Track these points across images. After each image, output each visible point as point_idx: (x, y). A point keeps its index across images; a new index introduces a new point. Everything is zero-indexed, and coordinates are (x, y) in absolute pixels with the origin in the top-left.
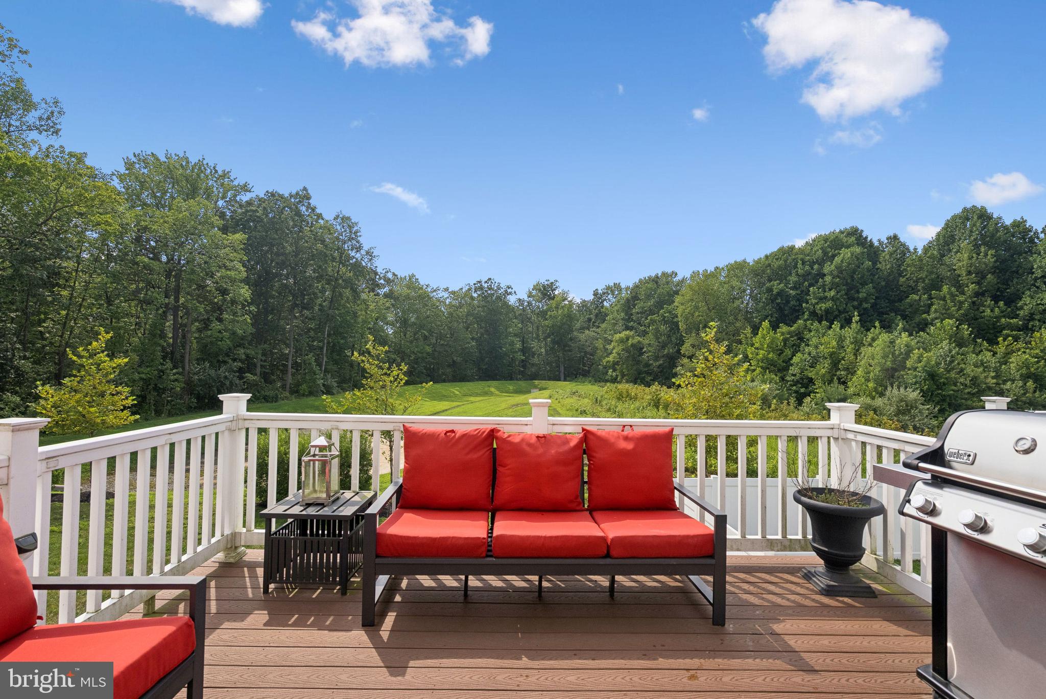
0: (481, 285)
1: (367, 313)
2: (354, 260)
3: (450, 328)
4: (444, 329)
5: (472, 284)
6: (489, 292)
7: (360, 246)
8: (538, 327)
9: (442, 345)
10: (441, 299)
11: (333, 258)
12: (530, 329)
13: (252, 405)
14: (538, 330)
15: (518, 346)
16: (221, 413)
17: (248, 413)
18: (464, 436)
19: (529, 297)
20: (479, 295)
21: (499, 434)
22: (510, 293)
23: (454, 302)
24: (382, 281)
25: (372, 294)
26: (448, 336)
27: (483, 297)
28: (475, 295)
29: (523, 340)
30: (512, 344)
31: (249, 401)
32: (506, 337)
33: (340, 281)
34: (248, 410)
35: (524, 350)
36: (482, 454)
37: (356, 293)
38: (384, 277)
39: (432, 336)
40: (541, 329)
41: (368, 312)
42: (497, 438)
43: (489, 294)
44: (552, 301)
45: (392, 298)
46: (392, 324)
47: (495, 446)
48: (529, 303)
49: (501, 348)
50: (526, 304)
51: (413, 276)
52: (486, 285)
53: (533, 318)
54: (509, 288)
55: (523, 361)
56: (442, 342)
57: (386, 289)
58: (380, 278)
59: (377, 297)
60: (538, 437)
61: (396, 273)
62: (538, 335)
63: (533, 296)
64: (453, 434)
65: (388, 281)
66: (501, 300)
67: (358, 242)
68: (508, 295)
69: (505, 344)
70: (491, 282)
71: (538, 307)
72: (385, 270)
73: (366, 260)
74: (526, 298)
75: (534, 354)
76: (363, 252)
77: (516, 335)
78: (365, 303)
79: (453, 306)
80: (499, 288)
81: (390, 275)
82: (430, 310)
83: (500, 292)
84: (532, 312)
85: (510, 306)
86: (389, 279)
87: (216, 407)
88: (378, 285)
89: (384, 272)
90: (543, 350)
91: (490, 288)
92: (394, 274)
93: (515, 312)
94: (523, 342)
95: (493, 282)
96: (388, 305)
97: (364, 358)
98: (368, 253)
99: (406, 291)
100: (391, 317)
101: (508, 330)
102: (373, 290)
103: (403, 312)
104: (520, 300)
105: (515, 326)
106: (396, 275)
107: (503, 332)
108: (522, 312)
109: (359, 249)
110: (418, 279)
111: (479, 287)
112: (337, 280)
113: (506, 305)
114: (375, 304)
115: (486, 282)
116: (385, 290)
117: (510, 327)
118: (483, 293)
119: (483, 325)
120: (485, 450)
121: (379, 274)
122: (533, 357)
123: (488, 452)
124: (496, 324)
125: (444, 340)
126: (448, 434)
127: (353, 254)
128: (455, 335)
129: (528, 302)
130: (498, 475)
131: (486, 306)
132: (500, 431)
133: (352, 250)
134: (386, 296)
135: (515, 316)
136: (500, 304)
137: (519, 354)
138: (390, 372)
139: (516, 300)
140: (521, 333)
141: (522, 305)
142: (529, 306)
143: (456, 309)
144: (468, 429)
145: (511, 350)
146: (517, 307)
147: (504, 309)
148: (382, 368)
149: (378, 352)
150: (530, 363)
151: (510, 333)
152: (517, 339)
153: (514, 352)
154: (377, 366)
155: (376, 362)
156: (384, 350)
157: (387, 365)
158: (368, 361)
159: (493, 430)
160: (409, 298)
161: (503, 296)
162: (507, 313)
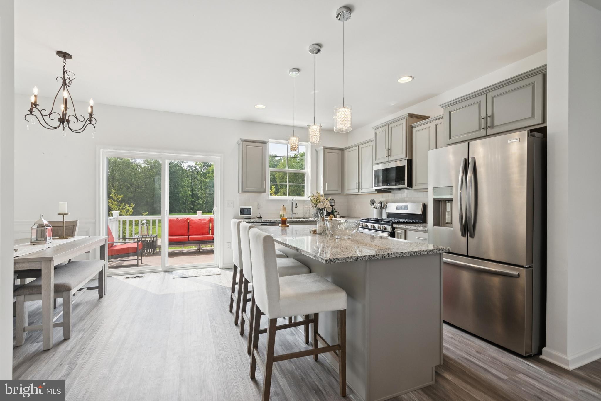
3: (145, 182)
4: (141, 183)
8: (201, 182)
9: (140, 192)
10: (139, 164)
12: (197, 183)
14: (201, 183)
15: (189, 193)
17: (120, 216)
19: (196, 165)
21: (189, 219)
23: (147, 166)
26: (144, 187)
29: (192, 190)
30: (185, 191)
32: (182, 187)
35: (193, 195)
36: (186, 224)
39: (133, 187)
40: (203, 183)
44: (210, 168)
48: (196, 168)
53: (198, 177)
55: (192, 201)
56: (139, 190)
60: (199, 219)
62: (201, 187)
63: (198, 165)
66: (179, 166)
68: (183, 163)
69: (181, 192)
71: (201, 171)
74: (194, 165)
75: (199, 198)
77: (188, 187)
79: (147, 169)
82: (131, 171)
84: (198, 174)
85: (184, 170)
90: (204, 195)
93: (187, 173)
94: (192, 191)
101: (183, 184)
104: (190, 166)
108: (191, 173)
113: (181, 169)
117: (184, 182)
122: (198, 199)
124: (175, 180)
125: (141, 189)
126: (177, 219)
128: (149, 186)
129: (195, 168)
130: (189, 227)
135: (187, 175)
136: (178, 169)
137: (190, 197)
138: (125, 207)
139: (188, 166)
140: (191, 185)
141: (192, 169)
142: (196, 170)
143: (149, 170)
144: (182, 218)
145: (185, 195)
146: (189, 171)
147: (180, 171)
148: (120, 206)
149: (117, 198)
150: (196, 203)
151: (184, 185)
152: (188, 189)
153: (187, 197)
154: (116, 205)
155: (116, 203)
156: (121, 197)
157: (123, 204)
158: (112, 203)
159: (188, 218)
160: (116, 163)
161: (180, 164)
162: (183, 174)
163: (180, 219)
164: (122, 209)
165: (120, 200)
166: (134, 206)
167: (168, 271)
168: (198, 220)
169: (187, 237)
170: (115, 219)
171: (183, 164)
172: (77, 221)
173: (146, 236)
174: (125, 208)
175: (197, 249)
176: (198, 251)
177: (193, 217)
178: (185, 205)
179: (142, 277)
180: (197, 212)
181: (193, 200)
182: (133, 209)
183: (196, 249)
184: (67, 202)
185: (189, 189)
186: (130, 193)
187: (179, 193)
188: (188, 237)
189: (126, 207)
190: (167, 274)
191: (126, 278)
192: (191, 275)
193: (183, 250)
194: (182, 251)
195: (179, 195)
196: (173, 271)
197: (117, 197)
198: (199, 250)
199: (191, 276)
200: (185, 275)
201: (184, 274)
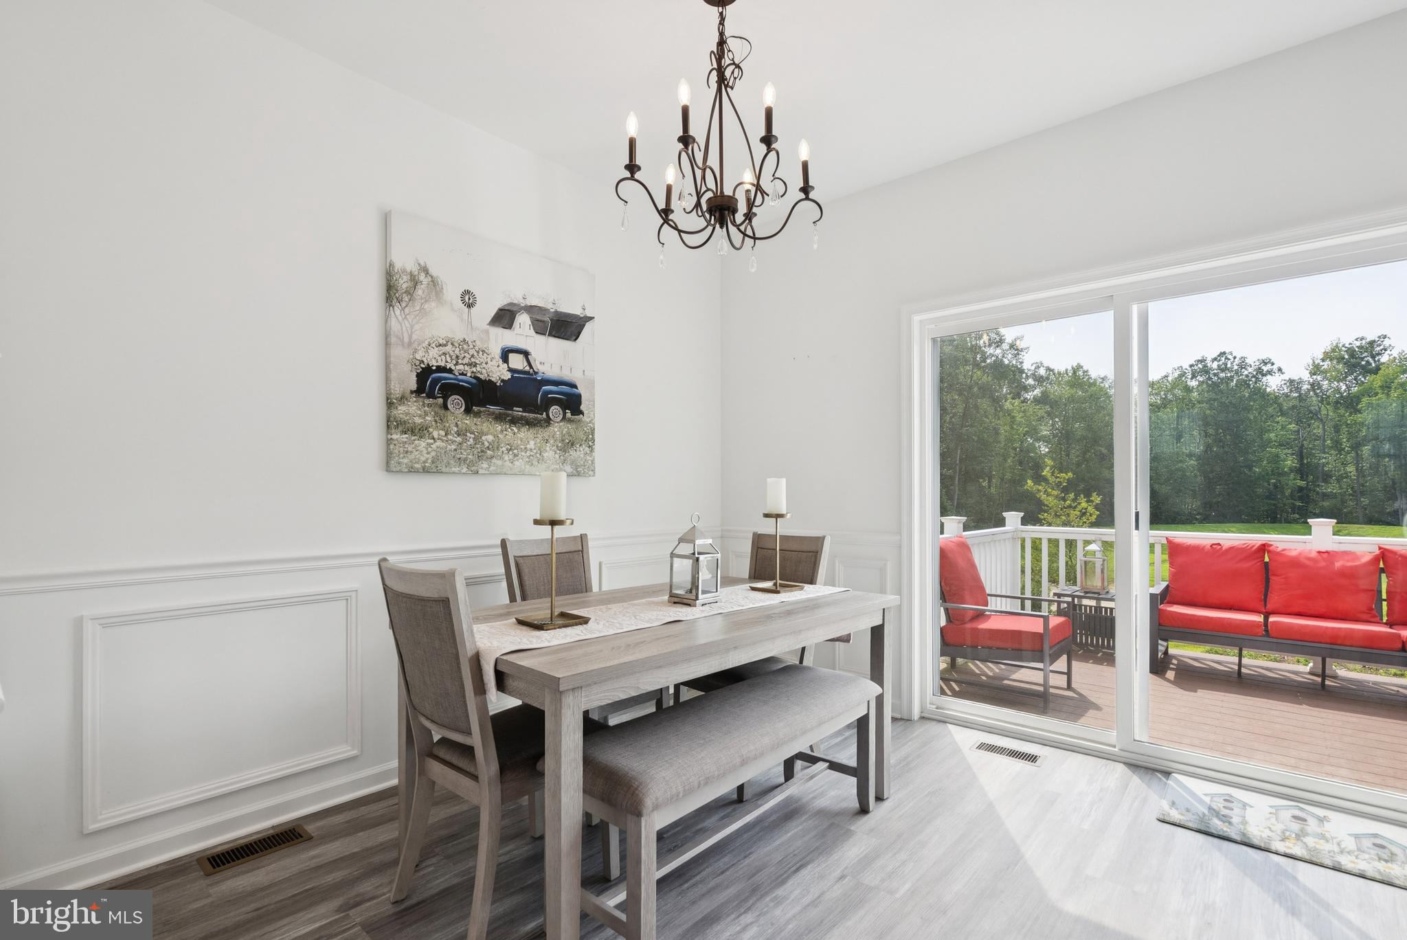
0: (1205, 366)
1: (1012, 428)
2: (993, 358)
5: (1186, 366)
6: (1222, 375)
7: (1001, 340)
8: (1336, 427)
11: (966, 361)
12: (1318, 431)
13: (1024, 521)
14: (1337, 432)
15: (1290, 462)
16: (1004, 526)
17: (1023, 527)
18: (1231, 549)
19: (1312, 374)
20: (1201, 383)
21: (1271, 548)
22: (1270, 372)
24: (1031, 381)
25: (1017, 402)
27: (1209, 386)
28: (1194, 383)
29: (1301, 452)
30: (1276, 459)
31: (1023, 518)
32: (1263, 447)
33: (975, 389)
34: (1022, 525)
35: (1303, 470)
36: (1255, 565)
37: (996, 401)
38: (1034, 375)
40: (1344, 430)
41: (1015, 427)
42: (1269, 552)
43: (1222, 379)
44: (1374, 376)
45: (1045, 404)
46: (1046, 440)
47: (1267, 559)
48: (1314, 386)
49: (1250, 468)
50: (1306, 387)
51: (1079, 367)
52: (1215, 365)
53: (1325, 412)
54: (1266, 364)
55: (1301, 489)
57: (1037, 392)
58: (1027, 377)
59: (1024, 404)
60: (1319, 552)
61: (1052, 367)
62: (1337, 442)
63: (1324, 372)
64: (1220, 547)
65: (1040, 380)
66: (1249, 385)
67: (998, 334)
68: (1264, 375)
69: (1261, 460)
70: (1226, 358)
71: (1337, 390)
72: (1034, 365)
73: (1010, 356)
74: (1306, 376)
75: (1327, 477)
76: (1005, 346)
77: (1283, 445)
78: (1009, 415)
80: (1243, 365)
81: (1042, 372)
83: (1246, 373)
84: (1322, 402)
85: (1269, 394)
86: (1042, 377)
87: (1001, 522)
88: (1026, 389)
89: (1033, 368)
91: (1224, 369)
92: (1048, 369)
93: (1280, 405)
94: (1301, 456)
95: (1230, 357)
96: (1041, 413)
97: (1040, 488)
98: (1012, 346)
99: (1066, 392)
100: (1045, 432)
101: (1266, 436)
102: (1018, 395)
103: (1065, 421)
104: (1291, 381)
105: (1282, 428)
106: (1053, 370)
107: (1254, 441)
108: (1296, 402)
109: (999, 343)
110: (1087, 371)
111: (1201, 368)
112: (970, 388)
113: (1261, 394)
114: (1021, 415)
115: (1215, 359)
116: (1035, 392)
117: (1269, 431)
118: (1210, 379)
119: (1211, 431)
120: (1256, 561)
121: (1026, 371)
122: (1326, 481)
123: (1259, 564)
124: (1238, 427)
126: (1214, 546)
127: (990, 351)
129: (1312, 385)
130: (1270, 581)
131: (1215, 400)
132: (1271, 545)
133: (990, 346)
134: (1037, 401)
135: (1281, 410)
136: (1247, 395)
137: (1292, 476)
138: (1076, 504)
139: (1283, 382)
140: (1295, 440)
141: (1298, 389)
142: (1314, 390)
143: (1156, 409)
144: (1235, 543)
145: (1272, 471)
146: (1287, 395)
147: (1255, 401)
148: (1064, 499)
149: (1058, 480)
150: (1318, 493)
151: (1270, 441)
152: (1286, 451)
153: (1280, 474)
154: (1057, 497)
155: (1055, 493)
156: (1067, 477)
157: (1072, 496)
158: (1045, 491)
159: (1264, 545)
160: (1073, 401)
161: (1253, 379)
162: (1263, 407)
163: (1226, 544)
164: (1070, 507)
165: (1065, 484)
166: (1099, 499)
167: (1147, 768)
168: (1314, 554)
169: (1259, 618)
170: (1009, 535)
171: (1265, 378)
172: (824, 538)
173: (1099, 593)
174: (1076, 506)
175: (1311, 673)
176: (1314, 683)
177: (1285, 542)
178: (1273, 499)
179: (1032, 758)
180: (1309, 520)
181: (1303, 483)
182: (1097, 508)
183: (1308, 669)
184: (784, 480)
185: (1290, 451)
186: (1108, 471)
187: (1252, 466)
188: (1266, 618)
189: (1079, 504)
190: (1136, 780)
191: (983, 746)
192: (1256, 832)
193: (1240, 665)
194: (1236, 668)
195: (1250, 469)
196: (1167, 774)
197: (1058, 477)
198: (1319, 680)
199: (1256, 842)
200: (1226, 819)
201: (1217, 814)
